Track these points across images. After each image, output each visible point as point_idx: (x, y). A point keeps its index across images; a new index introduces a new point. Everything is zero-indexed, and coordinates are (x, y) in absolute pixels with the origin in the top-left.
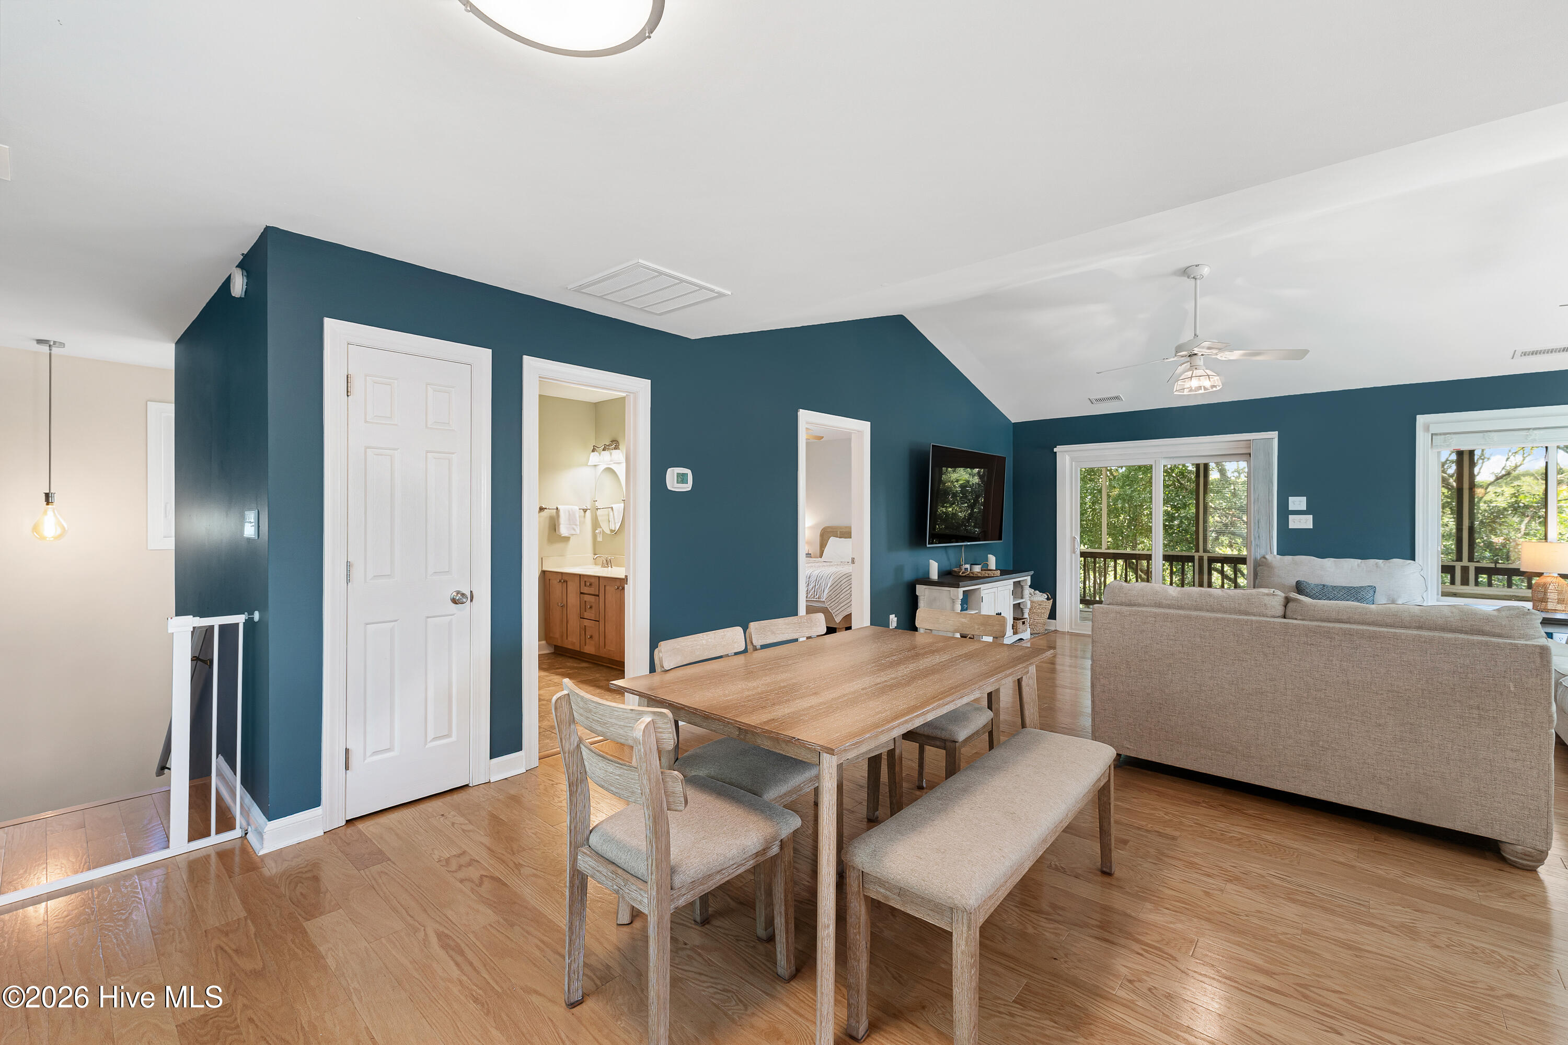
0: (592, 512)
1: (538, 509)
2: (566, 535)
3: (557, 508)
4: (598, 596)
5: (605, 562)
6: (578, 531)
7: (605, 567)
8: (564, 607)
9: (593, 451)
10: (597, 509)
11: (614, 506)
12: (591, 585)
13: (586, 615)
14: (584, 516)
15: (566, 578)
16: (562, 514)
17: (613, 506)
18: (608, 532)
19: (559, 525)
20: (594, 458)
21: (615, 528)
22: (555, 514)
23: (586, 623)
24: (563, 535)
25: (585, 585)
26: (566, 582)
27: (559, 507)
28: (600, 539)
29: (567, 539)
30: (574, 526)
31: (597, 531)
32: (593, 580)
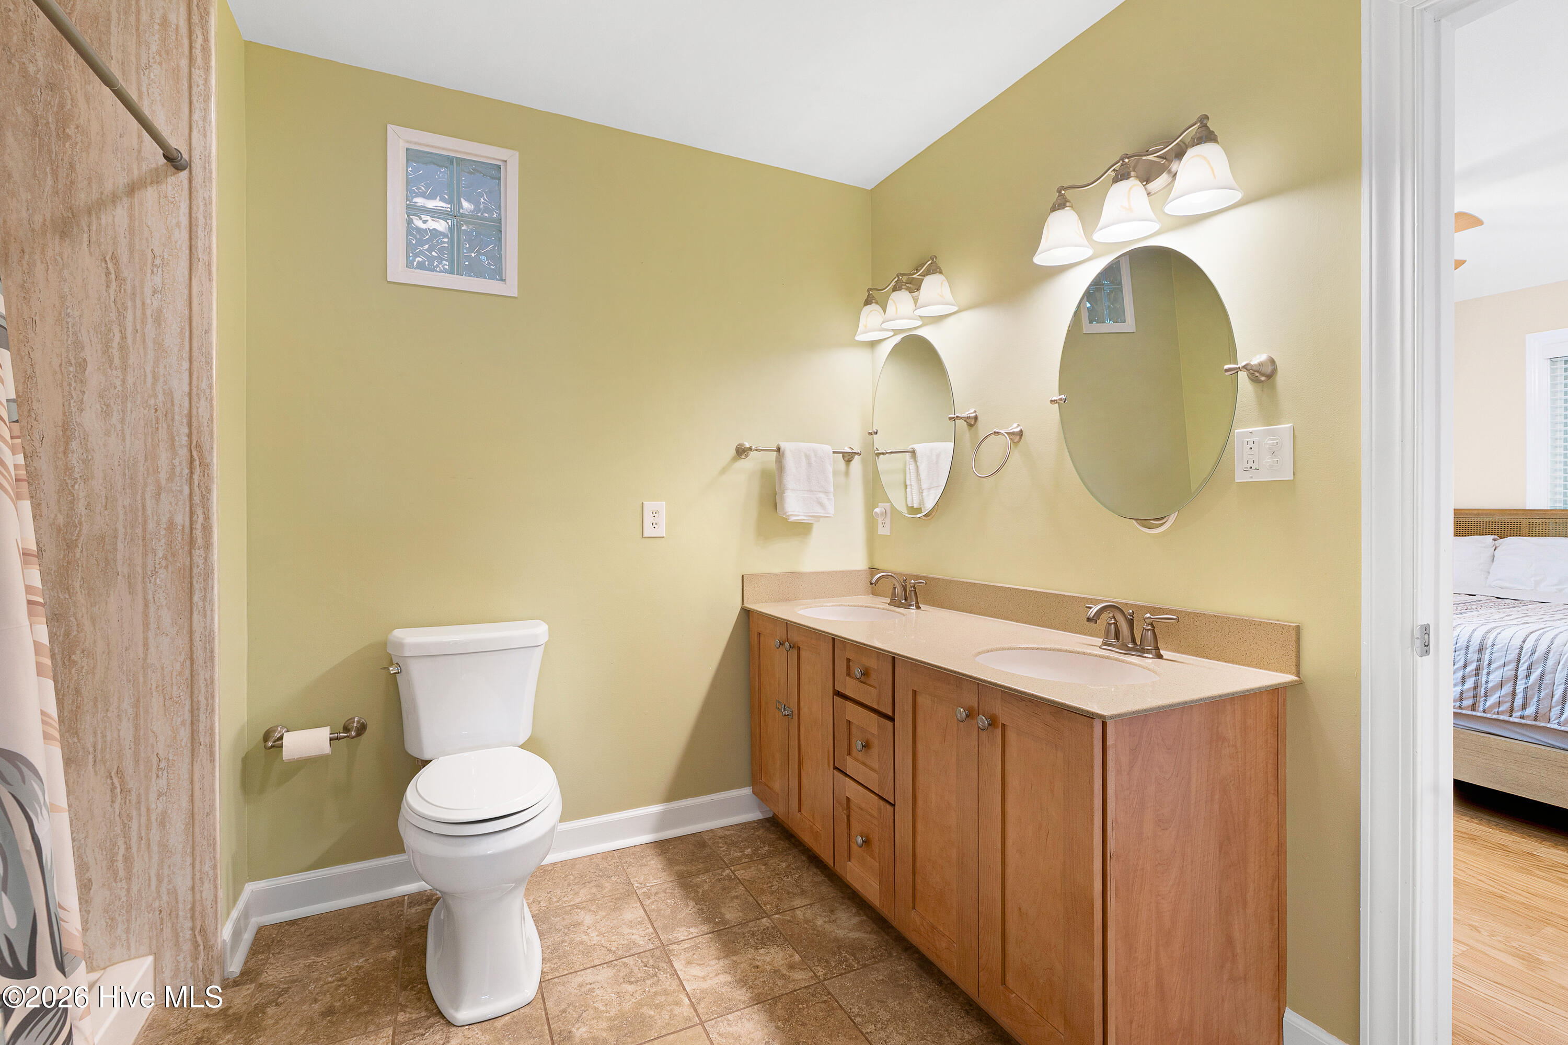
0: (864, 462)
1: (733, 452)
2: (802, 518)
3: (778, 449)
4: (892, 719)
5: (899, 590)
6: (831, 510)
7: (900, 605)
8: (794, 717)
9: (868, 302)
10: (878, 454)
11: (919, 448)
12: (866, 673)
13: (851, 766)
14: (847, 473)
15: (795, 637)
16: (790, 462)
17: (915, 446)
18: (904, 510)
19: (783, 492)
20: (871, 318)
21: (922, 502)
22: (773, 466)
23: (851, 790)
24: (792, 519)
25: (849, 674)
26: (797, 648)
27: (783, 445)
28: (884, 530)
29: (802, 529)
30: (822, 496)
31: (877, 510)
32: (872, 663)
